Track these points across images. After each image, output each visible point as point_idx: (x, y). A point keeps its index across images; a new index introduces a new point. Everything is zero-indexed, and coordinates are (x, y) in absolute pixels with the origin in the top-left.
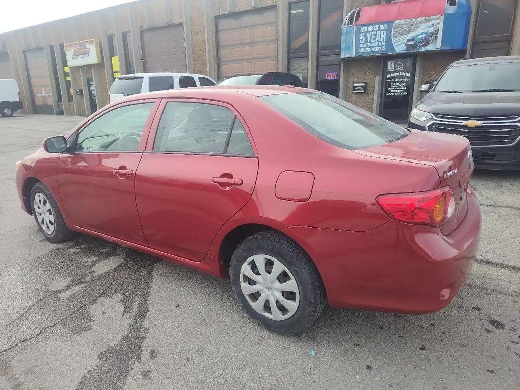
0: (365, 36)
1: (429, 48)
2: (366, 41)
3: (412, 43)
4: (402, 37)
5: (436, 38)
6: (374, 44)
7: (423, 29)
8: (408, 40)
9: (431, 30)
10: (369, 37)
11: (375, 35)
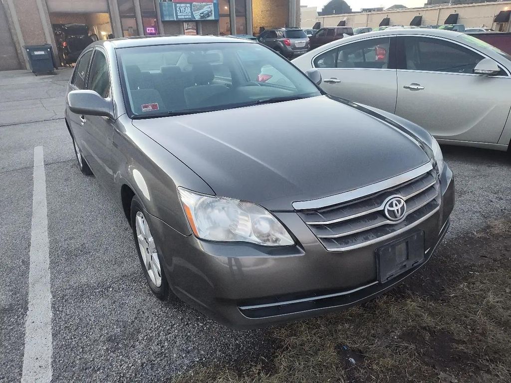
0: (180, 9)
1: (209, 18)
2: (181, 12)
3: (202, 15)
4: (198, 12)
5: (212, 13)
6: (185, 14)
7: (206, 9)
8: (201, 14)
9: (209, 10)
10: (182, 10)
11: (185, 9)
